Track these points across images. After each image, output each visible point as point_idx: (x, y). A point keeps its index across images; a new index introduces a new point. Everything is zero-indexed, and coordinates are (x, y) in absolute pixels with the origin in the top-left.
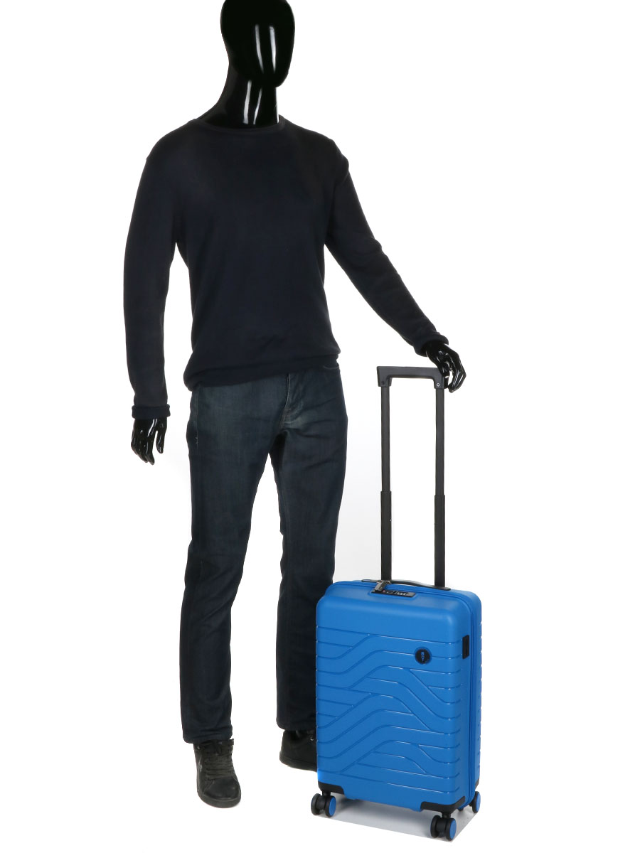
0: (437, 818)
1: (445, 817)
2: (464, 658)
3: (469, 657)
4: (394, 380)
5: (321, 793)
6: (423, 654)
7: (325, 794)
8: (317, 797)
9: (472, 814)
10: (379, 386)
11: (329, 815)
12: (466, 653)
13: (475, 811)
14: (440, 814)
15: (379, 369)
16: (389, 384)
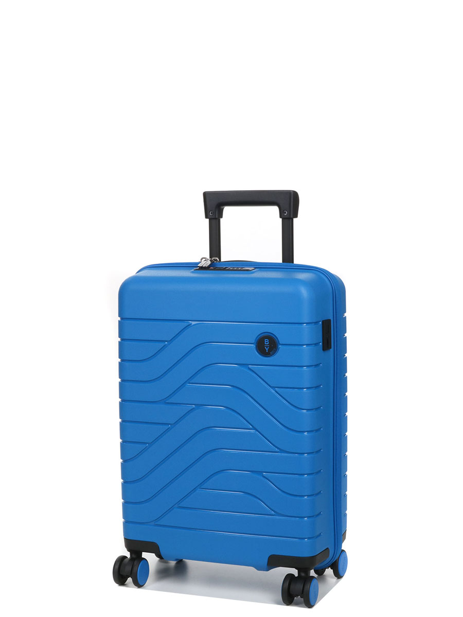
0: (290, 577)
1: (303, 574)
2: (324, 349)
3: (332, 350)
4: (227, 210)
5: (128, 555)
6: (267, 342)
7: (133, 556)
8: (121, 560)
9: (335, 579)
10: (206, 217)
11: (139, 584)
12: (326, 345)
13: (338, 575)
14: (294, 572)
15: (206, 195)
16: (221, 215)
